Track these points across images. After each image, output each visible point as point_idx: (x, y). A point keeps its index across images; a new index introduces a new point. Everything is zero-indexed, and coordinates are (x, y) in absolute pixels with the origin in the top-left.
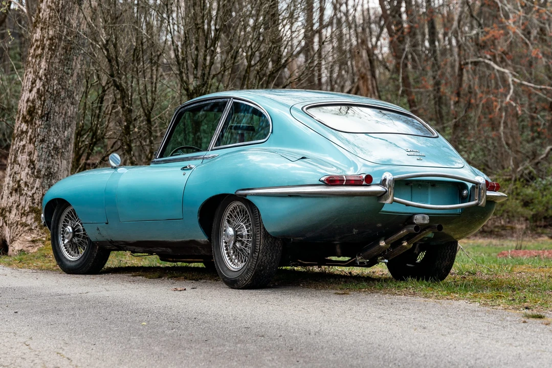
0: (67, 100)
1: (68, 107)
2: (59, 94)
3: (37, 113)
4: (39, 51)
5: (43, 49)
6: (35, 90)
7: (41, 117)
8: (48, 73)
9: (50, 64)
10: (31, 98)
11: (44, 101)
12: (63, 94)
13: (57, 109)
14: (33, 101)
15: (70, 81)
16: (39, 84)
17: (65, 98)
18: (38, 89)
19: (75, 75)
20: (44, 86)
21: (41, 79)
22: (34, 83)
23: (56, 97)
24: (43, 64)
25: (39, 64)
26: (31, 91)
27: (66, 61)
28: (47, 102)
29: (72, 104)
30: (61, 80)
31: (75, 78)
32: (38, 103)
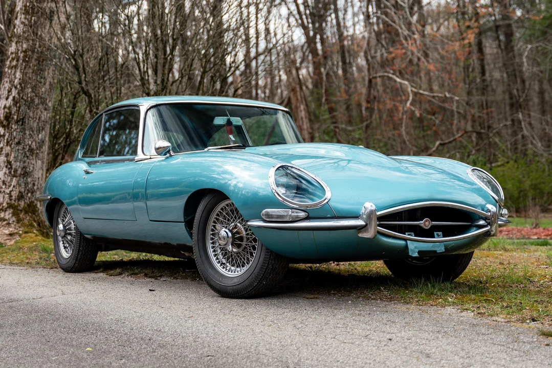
0: (41, 106)
1: (42, 112)
2: (32, 101)
3: (13, 118)
4: (14, 63)
5: (18, 61)
6: (11, 98)
7: (17, 122)
8: (23, 82)
9: (24, 73)
10: (8, 105)
11: (20, 107)
12: (36, 101)
13: (31, 114)
14: (9, 108)
15: (43, 89)
16: (14, 93)
17: (38, 104)
18: (14, 97)
19: (48, 83)
20: (19, 93)
21: (16, 88)
22: (10, 91)
23: (30, 104)
24: (18, 75)
25: (14, 74)
26: (7, 99)
27: (40, 71)
28: (22, 108)
29: (45, 109)
30: (34, 88)
31: (47, 86)
32: (14, 110)
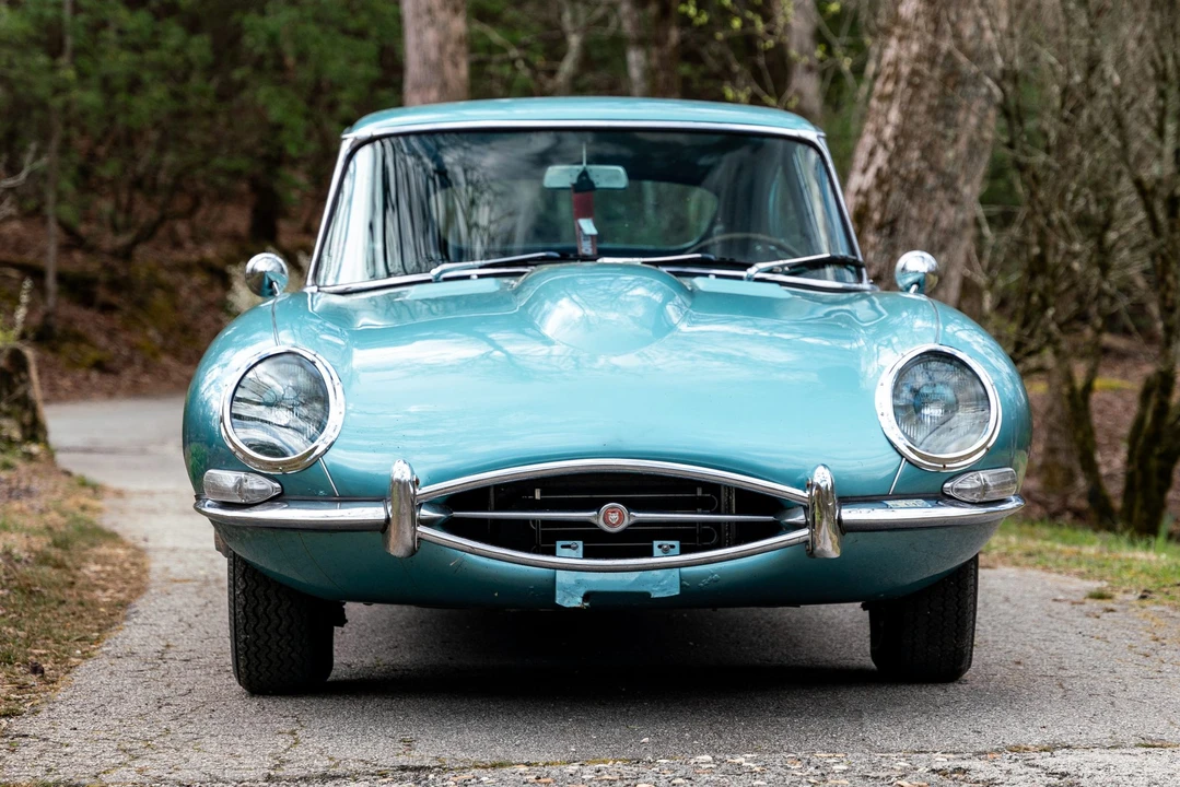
0: (940, 194)
1: (942, 208)
2: (920, 180)
3: (870, 219)
4: (889, 87)
5: (896, 83)
6: (872, 171)
7: (879, 227)
8: (903, 134)
9: (907, 114)
10: (865, 187)
11: (888, 194)
12: (931, 181)
13: (914, 212)
14: (867, 194)
15: (950, 154)
16: (881, 159)
17: (934, 189)
18: (879, 170)
19: (963, 140)
20: (890, 161)
21: (885, 146)
22: (872, 154)
23: (914, 187)
24: (894, 115)
25: (886, 115)
26: (864, 171)
27: (944, 111)
28: (894, 196)
29: (953, 202)
30: (928, 151)
31: (962, 146)
32: (876, 198)
